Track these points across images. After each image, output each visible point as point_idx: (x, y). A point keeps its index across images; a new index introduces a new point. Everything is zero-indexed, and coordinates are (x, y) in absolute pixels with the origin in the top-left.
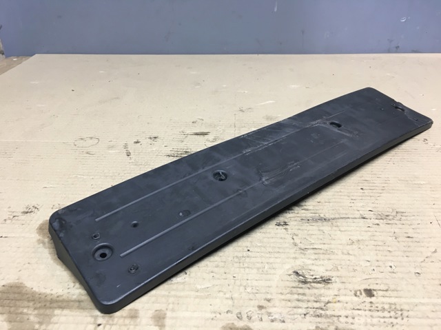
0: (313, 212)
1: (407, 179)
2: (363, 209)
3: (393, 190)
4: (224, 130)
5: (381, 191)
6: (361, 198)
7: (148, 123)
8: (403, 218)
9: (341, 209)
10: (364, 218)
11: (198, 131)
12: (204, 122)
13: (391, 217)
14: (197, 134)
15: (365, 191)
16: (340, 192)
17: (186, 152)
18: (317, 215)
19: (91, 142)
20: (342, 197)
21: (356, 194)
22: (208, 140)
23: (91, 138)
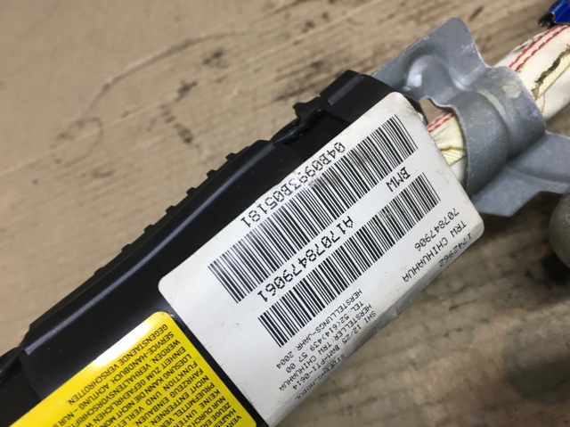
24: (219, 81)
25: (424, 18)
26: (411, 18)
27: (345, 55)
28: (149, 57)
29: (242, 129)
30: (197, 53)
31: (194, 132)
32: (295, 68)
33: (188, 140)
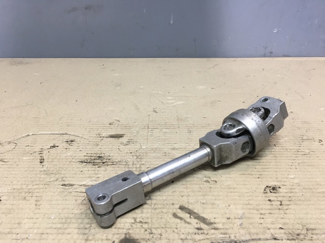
0: (223, 231)
1: (311, 187)
2: (273, 226)
3: (300, 200)
4: (138, 132)
5: (288, 203)
6: (269, 211)
7: (68, 126)
8: (315, 237)
9: (251, 226)
10: (275, 239)
11: (113, 133)
12: (120, 123)
13: (302, 237)
14: (112, 137)
15: (273, 203)
16: (249, 204)
17: (100, 157)
18: (227, 236)
19: (9, 147)
20: (251, 211)
21: (264, 207)
22: (122, 143)
23: (9, 143)
24: (66, 149)
25: (139, 157)
26: (136, 156)
27: (110, 158)
28: (50, 133)
29: (61, 166)
30: (66, 138)
31: (45, 161)
32: (92, 155)
33: (41, 162)
